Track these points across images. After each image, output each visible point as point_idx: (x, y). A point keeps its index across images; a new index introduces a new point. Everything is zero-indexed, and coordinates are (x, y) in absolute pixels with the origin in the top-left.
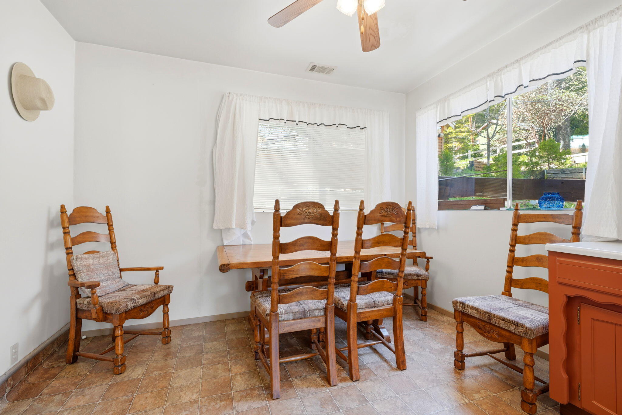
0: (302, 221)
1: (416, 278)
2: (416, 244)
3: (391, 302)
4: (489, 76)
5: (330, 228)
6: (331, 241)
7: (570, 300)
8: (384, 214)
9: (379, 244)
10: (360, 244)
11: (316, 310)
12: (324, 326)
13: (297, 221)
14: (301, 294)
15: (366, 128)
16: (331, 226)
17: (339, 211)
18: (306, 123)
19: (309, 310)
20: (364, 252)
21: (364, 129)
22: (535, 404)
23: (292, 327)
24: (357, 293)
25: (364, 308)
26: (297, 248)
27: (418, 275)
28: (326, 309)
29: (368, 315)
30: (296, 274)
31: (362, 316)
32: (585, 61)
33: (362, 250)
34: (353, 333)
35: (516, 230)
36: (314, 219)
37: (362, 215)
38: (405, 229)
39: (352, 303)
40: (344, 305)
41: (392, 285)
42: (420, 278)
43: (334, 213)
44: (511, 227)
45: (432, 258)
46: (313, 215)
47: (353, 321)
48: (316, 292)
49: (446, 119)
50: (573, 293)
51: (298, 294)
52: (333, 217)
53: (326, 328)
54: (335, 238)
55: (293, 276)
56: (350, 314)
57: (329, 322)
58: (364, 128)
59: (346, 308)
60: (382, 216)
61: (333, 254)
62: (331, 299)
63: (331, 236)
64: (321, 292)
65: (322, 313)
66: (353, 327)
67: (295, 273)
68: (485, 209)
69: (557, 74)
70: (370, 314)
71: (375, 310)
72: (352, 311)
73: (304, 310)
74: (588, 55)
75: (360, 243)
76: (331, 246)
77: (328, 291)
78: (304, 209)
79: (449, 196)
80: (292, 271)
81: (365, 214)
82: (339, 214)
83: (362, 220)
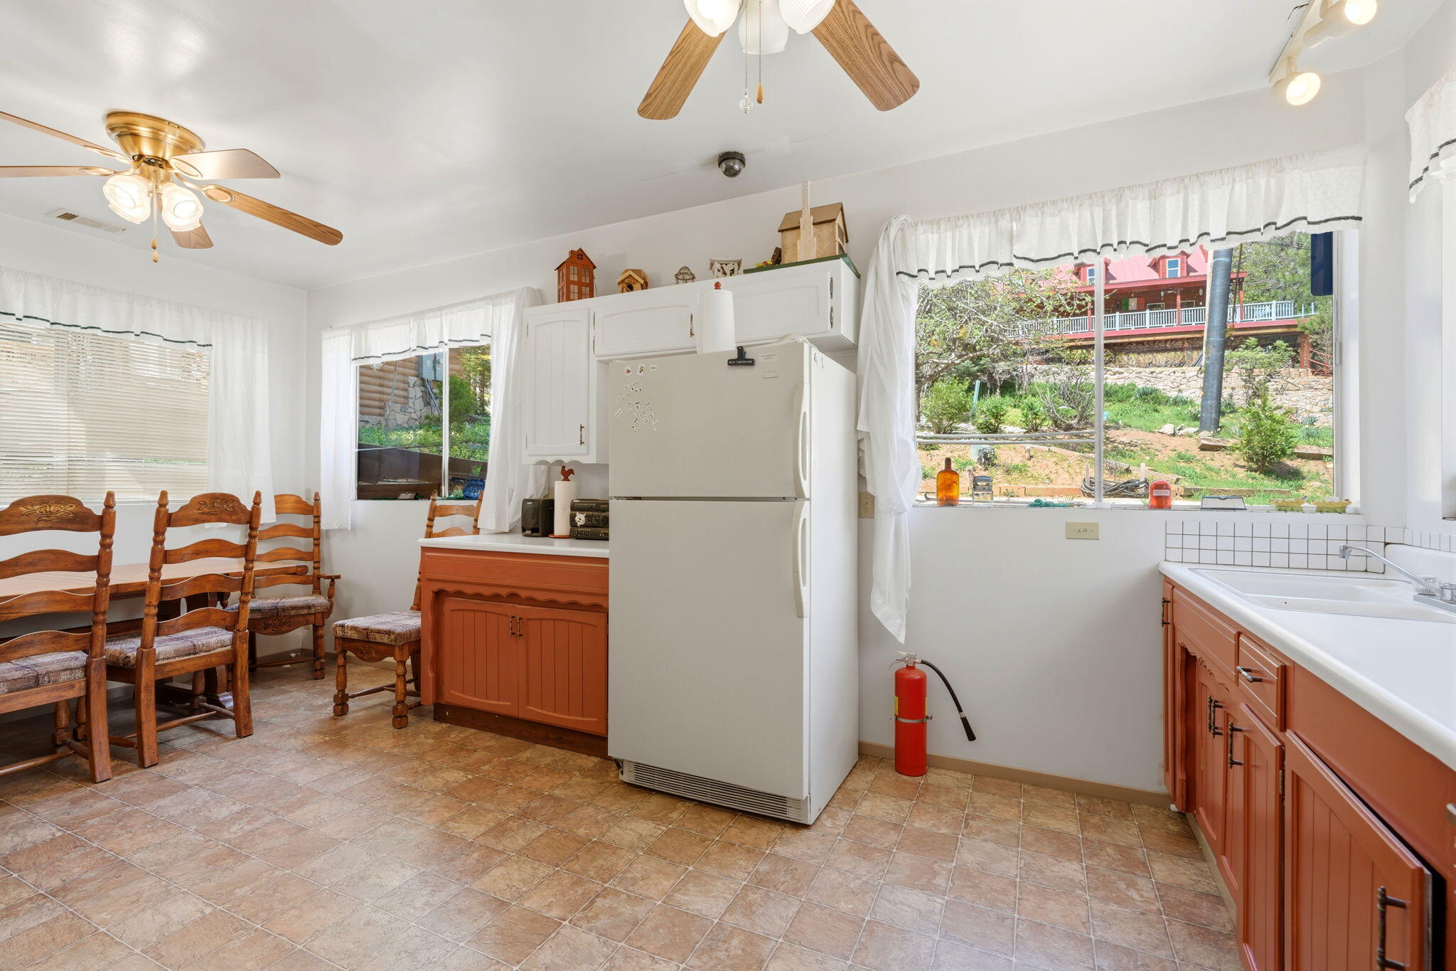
0: (33, 526)
1: (306, 611)
2: (319, 558)
3: (229, 642)
4: (413, 315)
5: (96, 536)
6: (98, 556)
7: (439, 595)
8: (206, 510)
9: (197, 555)
10: (161, 557)
11: (64, 670)
12: (83, 693)
13: (21, 527)
14: (30, 644)
15: (211, 345)
16: (99, 532)
17: (115, 508)
18: (48, 321)
19: (48, 673)
20: (169, 572)
21: (206, 347)
22: (406, 716)
23: (7, 704)
24: (156, 633)
25: (174, 657)
26: (18, 570)
27: (309, 607)
28: (86, 668)
29: (179, 666)
30: (17, 613)
31: (167, 669)
32: (490, 337)
33: (165, 566)
34: (147, 698)
35: (431, 527)
36: (57, 522)
37: (162, 514)
38: (251, 532)
39: (144, 650)
40: (129, 657)
41: (228, 615)
42: (313, 611)
43: (104, 512)
44: (426, 522)
45: (338, 577)
46: (58, 515)
47: (147, 678)
48: (63, 639)
49: (363, 358)
50: (437, 587)
51: (20, 646)
52: (101, 518)
53: (87, 697)
54: (108, 550)
55: (8, 617)
56: (140, 670)
57: (93, 686)
58: (208, 345)
59: (133, 661)
60: (203, 513)
61: (104, 576)
62: (99, 648)
63: (99, 547)
64: (75, 638)
65: (80, 674)
66: (147, 687)
67: (12, 611)
68: (416, 498)
69: (472, 341)
70: (185, 664)
71: (196, 658)
72: (144, 662)
73: (35, 674)
74: (492, 331)
75: (161, 555)
76: (99, 563)
77: (91, 636)
78: (37, 507)
79: (379, 478)
80: (7, 608)
81: (170, 512)
82: (115, 512)
83: (165, 520)
